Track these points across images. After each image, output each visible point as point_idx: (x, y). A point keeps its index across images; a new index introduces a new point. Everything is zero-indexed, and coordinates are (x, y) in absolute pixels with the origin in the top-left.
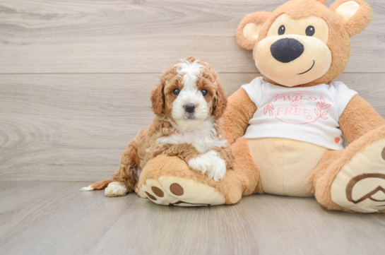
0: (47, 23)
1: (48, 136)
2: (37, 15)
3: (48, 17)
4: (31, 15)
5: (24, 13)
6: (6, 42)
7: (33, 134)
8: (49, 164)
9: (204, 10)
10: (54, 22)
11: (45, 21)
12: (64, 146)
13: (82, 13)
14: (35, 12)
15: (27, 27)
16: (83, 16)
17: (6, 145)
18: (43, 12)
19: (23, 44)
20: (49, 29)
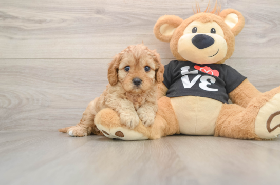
1: (38, 100)
2: (32, 20)
3: (40, 22)
4: (29, 20)
5: (24, 20)
6: (11, 38)
7: (28, 99)
8: (38, 119)
9: (143, 18)
10: (44, 25)
11: (37, 25)
12: (48, 107)
14: (31, 19)
15: (26, 28)
16: (63, 22)
17: (10, 106)
18: (37, 19)
19: (23, 39)
20: (40, 29)
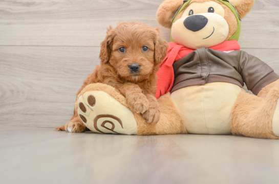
0: (26, 9)
13: (53, 2)
